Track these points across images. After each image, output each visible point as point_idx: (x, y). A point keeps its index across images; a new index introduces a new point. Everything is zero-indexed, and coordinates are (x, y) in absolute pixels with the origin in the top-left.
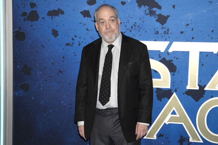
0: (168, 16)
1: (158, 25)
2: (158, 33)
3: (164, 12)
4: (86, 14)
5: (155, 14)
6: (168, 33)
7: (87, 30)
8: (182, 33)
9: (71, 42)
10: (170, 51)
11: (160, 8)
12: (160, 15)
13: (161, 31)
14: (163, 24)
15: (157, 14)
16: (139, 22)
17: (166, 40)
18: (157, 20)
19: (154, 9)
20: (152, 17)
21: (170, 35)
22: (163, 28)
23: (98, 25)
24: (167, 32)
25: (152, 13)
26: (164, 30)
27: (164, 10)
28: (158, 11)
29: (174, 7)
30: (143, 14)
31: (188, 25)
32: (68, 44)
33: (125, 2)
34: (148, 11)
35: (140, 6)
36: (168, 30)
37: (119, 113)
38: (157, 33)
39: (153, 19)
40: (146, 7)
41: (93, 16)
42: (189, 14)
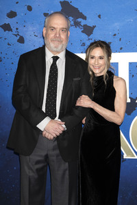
0: (94, 27)
1: (84, 36)
3: (90, 22)
4: (7, 27)
5: (80, 25)
7: (9, 44)
8: (109, 43)
11: (85, 18)
12: (85, 26)
14: (89, 35)
15: (82, 24)
18: (82, 32)
19: (79, 20)
20: (78, 28)
22: (89, 39)
23: (47, 30)
25: (77, 24)
27: (90, 20)
28: (83, 22)
29: (99, 16)
31: (115, 35)
34: (72, 22)
38: (84, 44)
39: (79, 30)
40: (70, 18)
41: (14, 30)
42: (116, 24)
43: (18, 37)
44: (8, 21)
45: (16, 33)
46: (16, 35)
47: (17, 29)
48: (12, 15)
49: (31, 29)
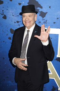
0: (47, 13)
1: (40, 18)
2: (40, 23)
3: (44, 10)
5: (39, 11)
6: (46, 23)
8: (54, 23)
11: (41, 7)
12: (41, 12)
13: (42, 22)
14: (43, 17)
15: (40, 11)
18: (40, 15)
19: (38, 8)
21: (47, 24)
22: (43, 20)
26: (44, 21)
27: (44, 9)
29: (50, 7)
31: (58, 18)
33: (21, 4)
36: (46, 21)
41: (1, 11)
42: (59, 12)
43: (3, 15)
45: (2, 13)
46: (2, 14)
47: (3, 11)
49: (11, 11)
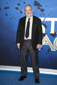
0: (44, 9)
1: (41, 12)
8: (49, 15)
9: (12, 18)
10: (45, 21)
12: (41, 9)
13: (42, 14)
16: (34, 11)
17: (43, 17)
19: (40, 7)
24: (44, 15)
25: (39, 8)
27: (43, 7)
28: (41, 8)
29: (46, 6)
30: (36, 8)
32: (11, 19)
34: (37, 8)
35: (35, 6)
37: (32, 41)
38: (41, 15)
39: (39, 10)
40: (37, 6)
41: (19, 9)
42: (51, 9)
43: (20, 11)
44: (17, 6)
48: (19, 5)
